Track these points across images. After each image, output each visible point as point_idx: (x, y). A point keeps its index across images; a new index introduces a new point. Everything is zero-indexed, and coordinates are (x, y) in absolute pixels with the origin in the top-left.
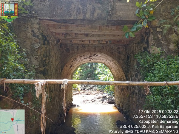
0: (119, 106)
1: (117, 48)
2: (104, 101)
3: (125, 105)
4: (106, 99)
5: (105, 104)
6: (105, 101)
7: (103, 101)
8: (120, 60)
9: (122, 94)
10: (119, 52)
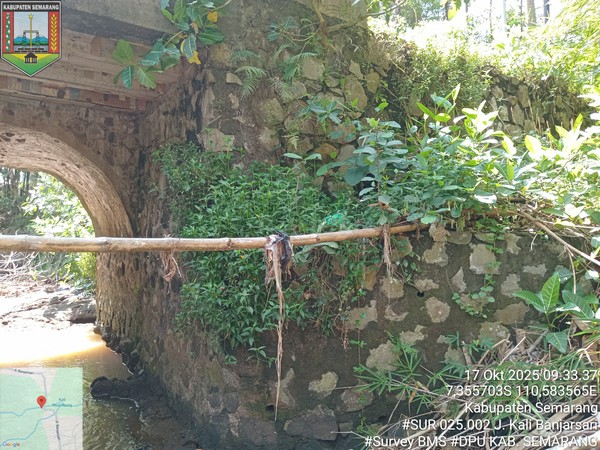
0: (109, 329)
1: (102, 120)
2: (53, 316)
3: (128, 322)
4: (63, 308)
5: (60, 325)
6: (60, 314)
7: (49, 316)
8: (112, 164)
9: (121, 284)
10: (112, 138)
